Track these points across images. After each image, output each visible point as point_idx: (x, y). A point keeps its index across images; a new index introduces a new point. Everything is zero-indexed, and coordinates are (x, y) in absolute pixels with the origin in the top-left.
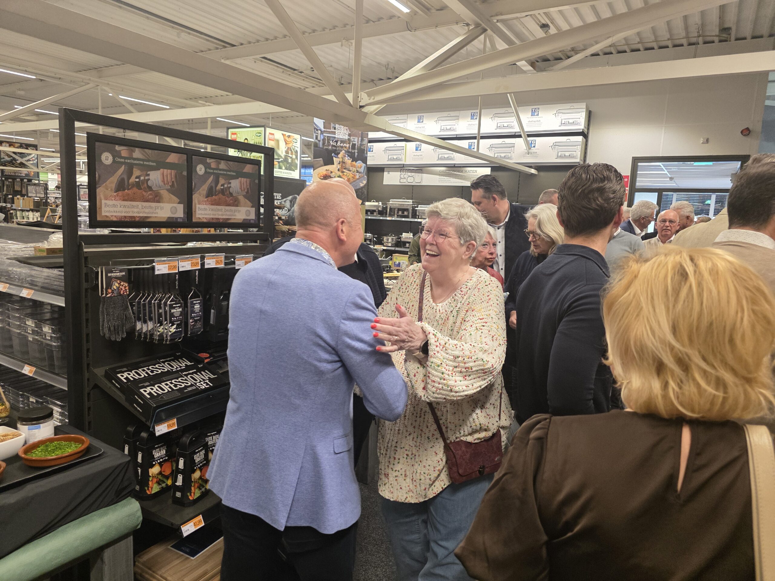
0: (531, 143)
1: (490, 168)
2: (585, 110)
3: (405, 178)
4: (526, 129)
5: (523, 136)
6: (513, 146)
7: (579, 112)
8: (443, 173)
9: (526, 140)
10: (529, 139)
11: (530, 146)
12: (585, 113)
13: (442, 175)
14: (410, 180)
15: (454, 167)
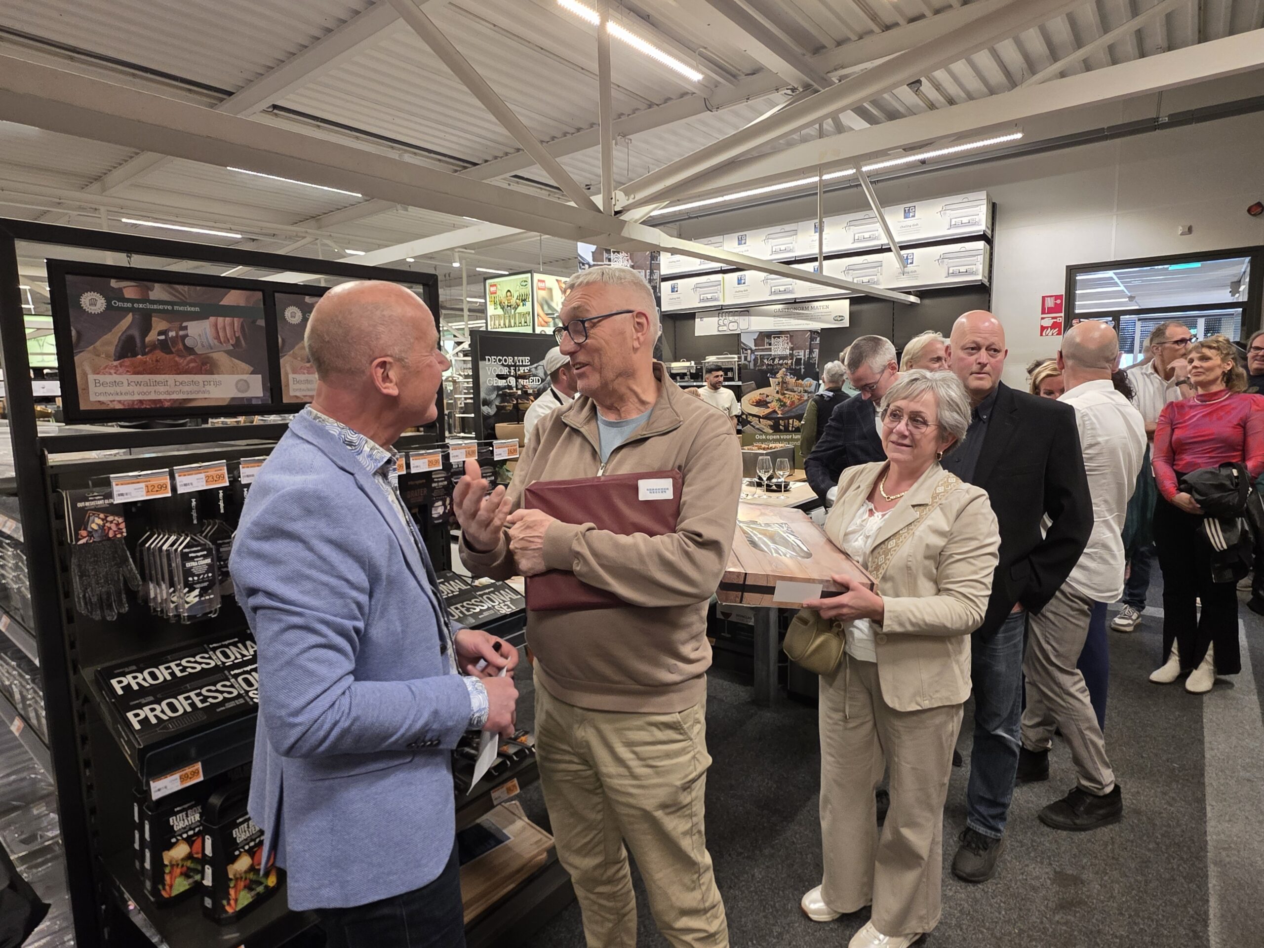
0: (907, 258)
1: (848, 301)
2: (985, 202)
3: (725, 325)
4: (897, 239)
5: (893, 248)
6: (880, 264)
7: (977, 206)
8: (779, 313)
9: (899, 255)
10: (903, 252)
11: (905, 262)
12: (985, 206)
13: (778, 316)
14: (733, 326)
15: (795, 302)
